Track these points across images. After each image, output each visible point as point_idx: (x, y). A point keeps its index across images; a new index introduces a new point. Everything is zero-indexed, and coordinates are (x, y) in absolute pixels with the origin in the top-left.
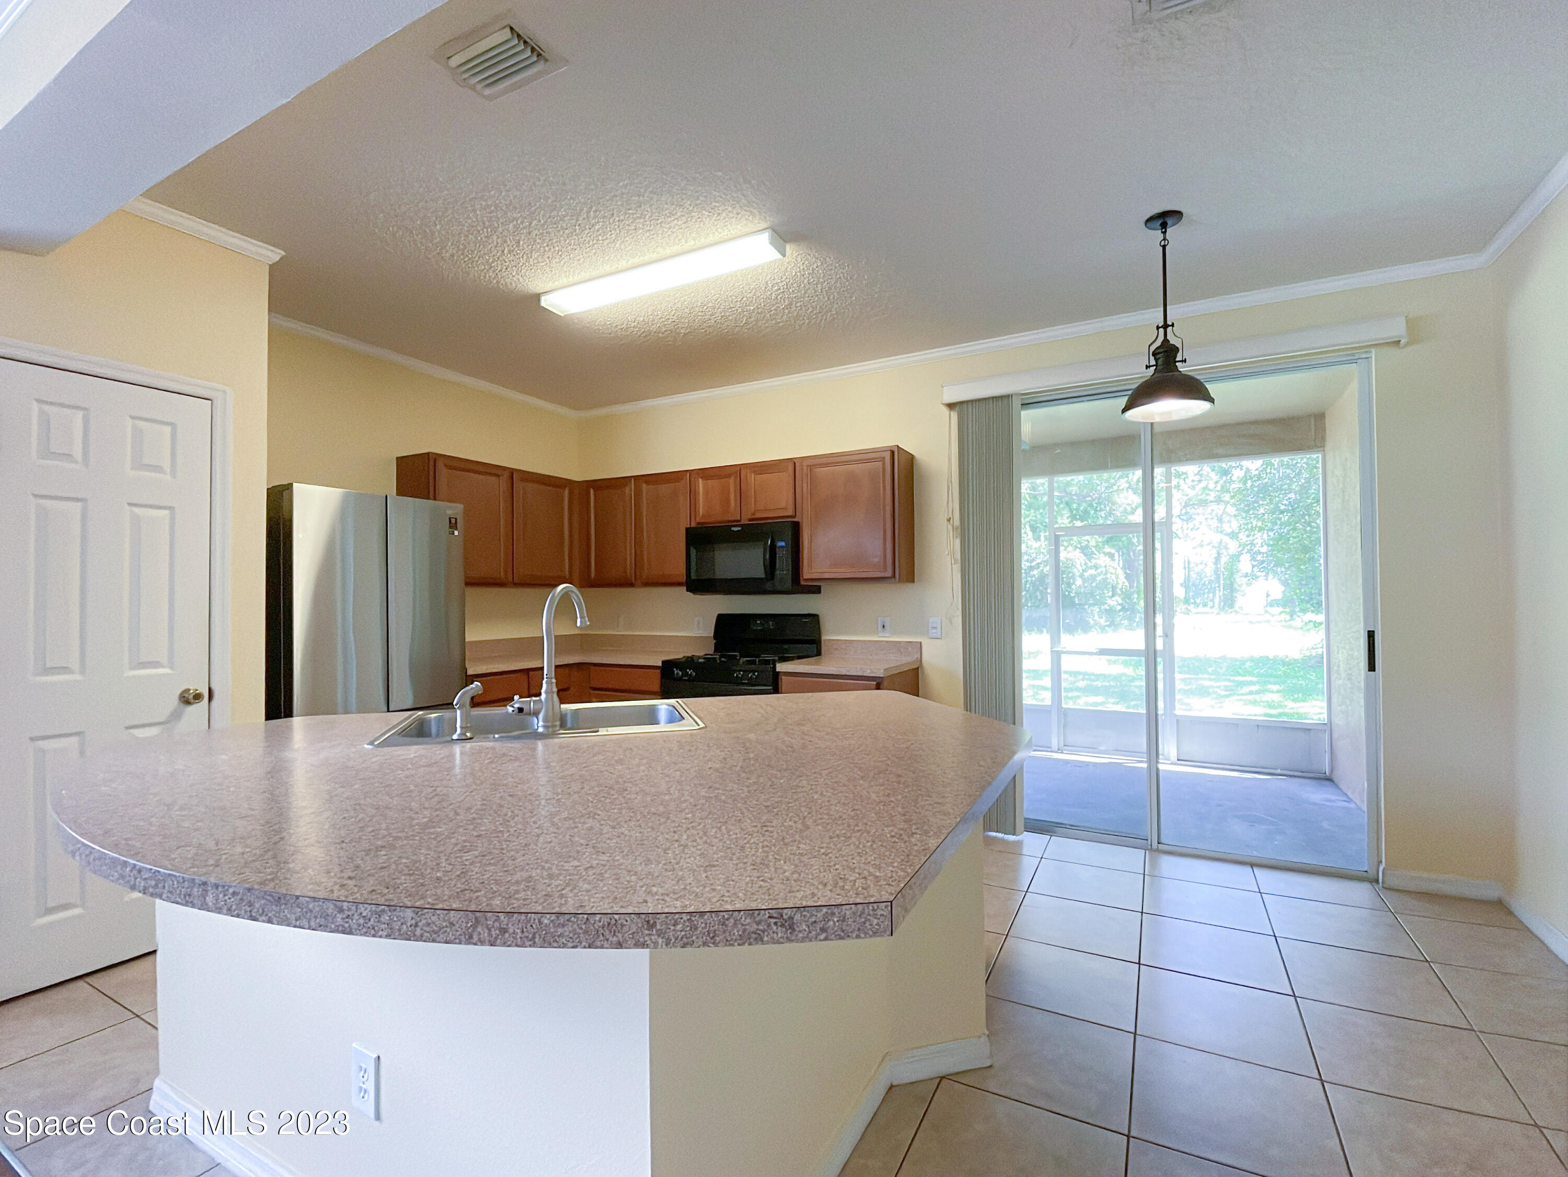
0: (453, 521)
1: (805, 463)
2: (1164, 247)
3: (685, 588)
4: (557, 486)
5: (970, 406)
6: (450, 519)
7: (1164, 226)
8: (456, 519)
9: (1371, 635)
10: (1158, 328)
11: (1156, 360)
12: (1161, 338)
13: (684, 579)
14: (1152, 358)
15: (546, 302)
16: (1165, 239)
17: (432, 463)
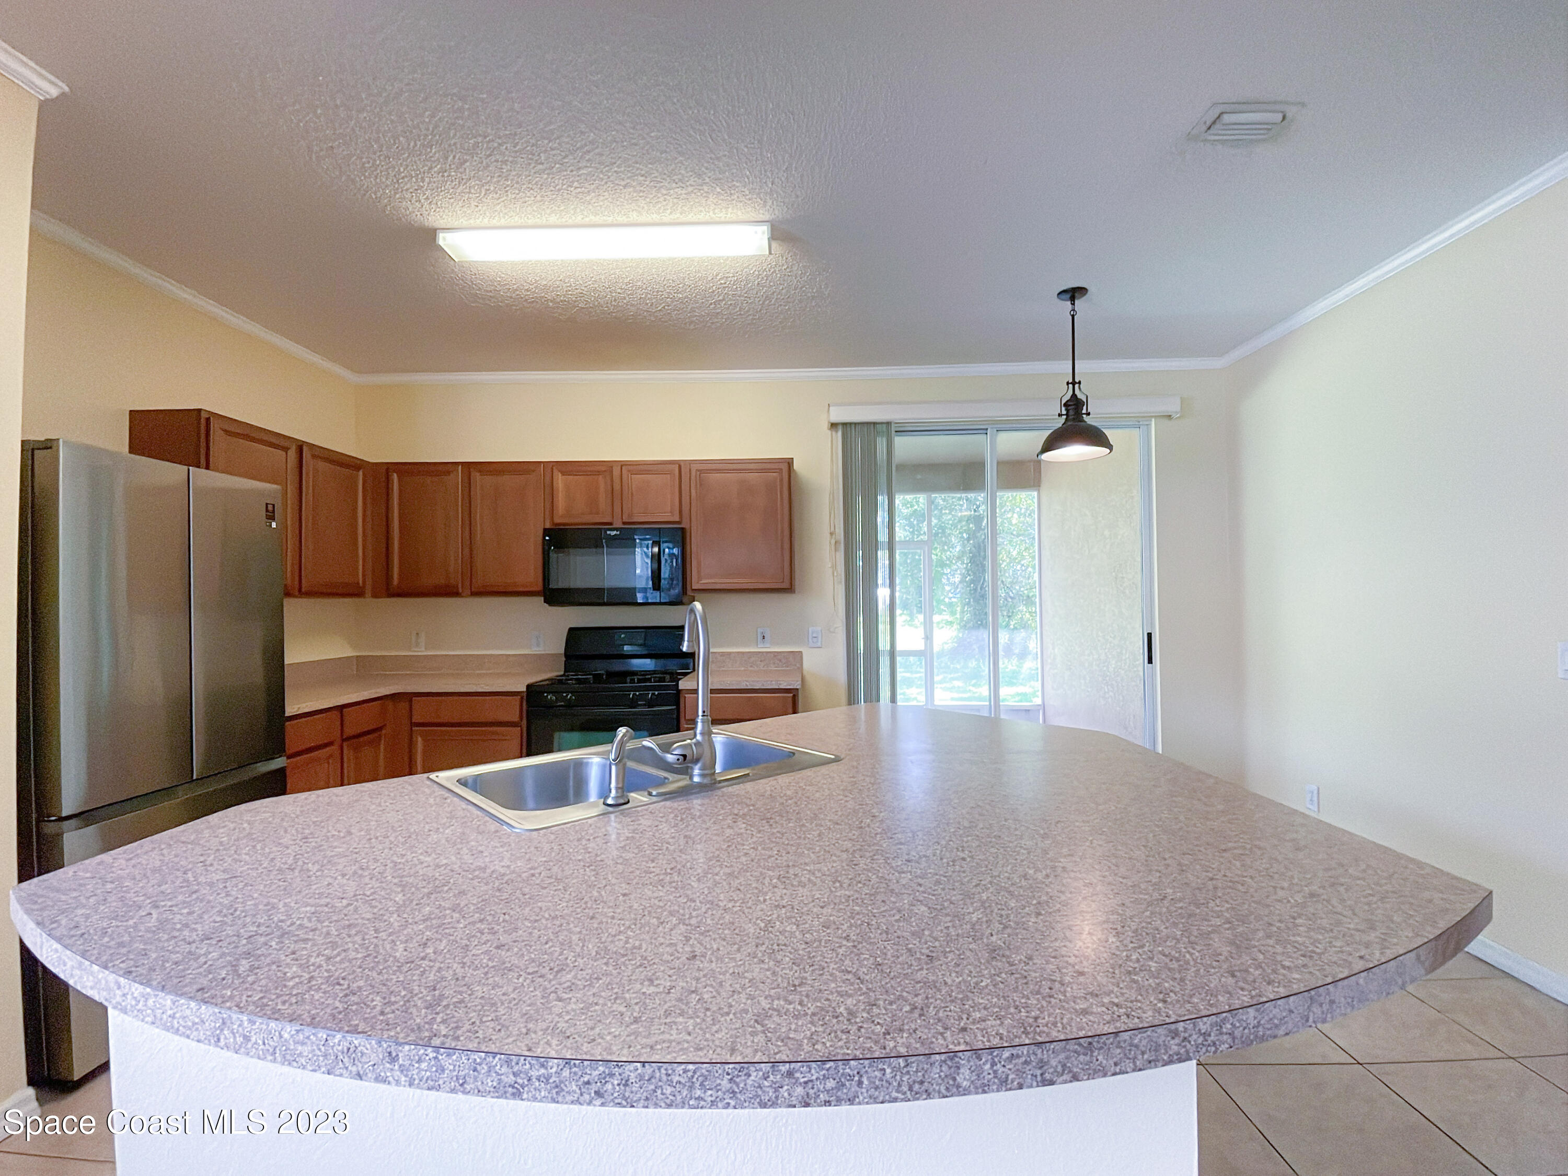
0: (270, 507)
1: (694, 467)
2: (1073, 316)
3: (542, 598)
4: (348, 466)
5: (853, 426)
6: (267, 504)
7: (1073, 299)
8: (274, 505)
9: (1149, 635)
10: (1068, 383)
11: (1067, 410)
12: (1070, 393)
13: (539, 587)
14: (1063, 409)
15: (445, 240)
16: (1074, 310)
17: (203, 421)
